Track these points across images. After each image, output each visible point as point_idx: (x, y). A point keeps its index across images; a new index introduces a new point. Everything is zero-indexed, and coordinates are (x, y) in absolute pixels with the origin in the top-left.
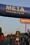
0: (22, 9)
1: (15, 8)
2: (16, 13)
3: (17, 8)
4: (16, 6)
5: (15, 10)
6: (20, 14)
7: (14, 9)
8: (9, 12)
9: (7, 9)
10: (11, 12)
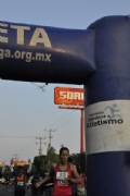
1: (5, 31)
2: (8, 54)
4: (9, 24)
6: (29, 60)
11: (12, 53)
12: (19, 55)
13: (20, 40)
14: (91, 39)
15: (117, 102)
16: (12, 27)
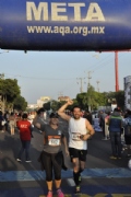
0: (95, 11)
1: (64, 10)
3: (72, 8)
5: (64, 18)
7: (60, 14)
8: (39, 30)
9: (29, 18)
10: (48, 30)
11: (71, 29)
12: (77, 30)
13: (77, 17)
16: (70, 5)
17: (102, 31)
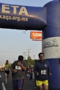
0: (23, 10)
1: (9, 8)
2: (10, 18)
4: (10, 5)
5: (8, 12)
6: (19, 20)
7: (6, 10)
11: (12, 18)
13: (15, 12)
14: (45, 11)
15: (56, 38)
16: (12, 6)
17: (27, 20)
